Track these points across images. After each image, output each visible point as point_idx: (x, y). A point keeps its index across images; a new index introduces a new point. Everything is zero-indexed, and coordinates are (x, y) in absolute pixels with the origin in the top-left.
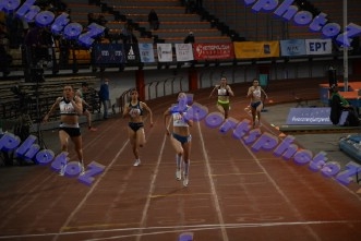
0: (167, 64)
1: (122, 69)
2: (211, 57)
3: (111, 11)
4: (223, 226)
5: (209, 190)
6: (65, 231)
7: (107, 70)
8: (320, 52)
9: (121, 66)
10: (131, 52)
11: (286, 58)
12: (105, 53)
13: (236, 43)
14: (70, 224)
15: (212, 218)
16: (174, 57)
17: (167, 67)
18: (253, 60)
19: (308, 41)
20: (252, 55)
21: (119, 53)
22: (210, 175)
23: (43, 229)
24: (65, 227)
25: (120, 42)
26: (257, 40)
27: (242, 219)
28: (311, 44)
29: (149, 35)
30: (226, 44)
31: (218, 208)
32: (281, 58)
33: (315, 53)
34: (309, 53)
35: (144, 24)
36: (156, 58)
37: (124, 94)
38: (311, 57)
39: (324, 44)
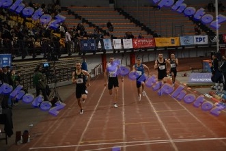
0: (119, 50)
1: (94, 54)
2: (142, 46)
3: (87, 22)
4: (171, 141)
5: (157, 120)
6: (81, 144)
7: (87, 54)
8: (202, 43)
9: (94, 52)
10: (100, 43)
11: (183, 47)
12: (86, 45)
13: (156, 38)
14: (83, 140)
15: (164, 137)
16: (122, 46)
17: (119, 52)
18: (165, 48)
19: (195, 37)
20: (165, 45)
21: (93, 45)
22: (155, 112)
23: (68, 143)
24: (80, 142)
25: (93, 38)
26: (167, 37)
27: (181, 137)
28: (197, 38)
29: (108, 35)
30: (151, 39)
31: (166, 131)
32: (180, 46)
33: (199, 43)
34: (195, 43)
35: (105, 29)
36: (113, 47)
37: (96, 67)
38: (197, 46)
39: (204, 38)
